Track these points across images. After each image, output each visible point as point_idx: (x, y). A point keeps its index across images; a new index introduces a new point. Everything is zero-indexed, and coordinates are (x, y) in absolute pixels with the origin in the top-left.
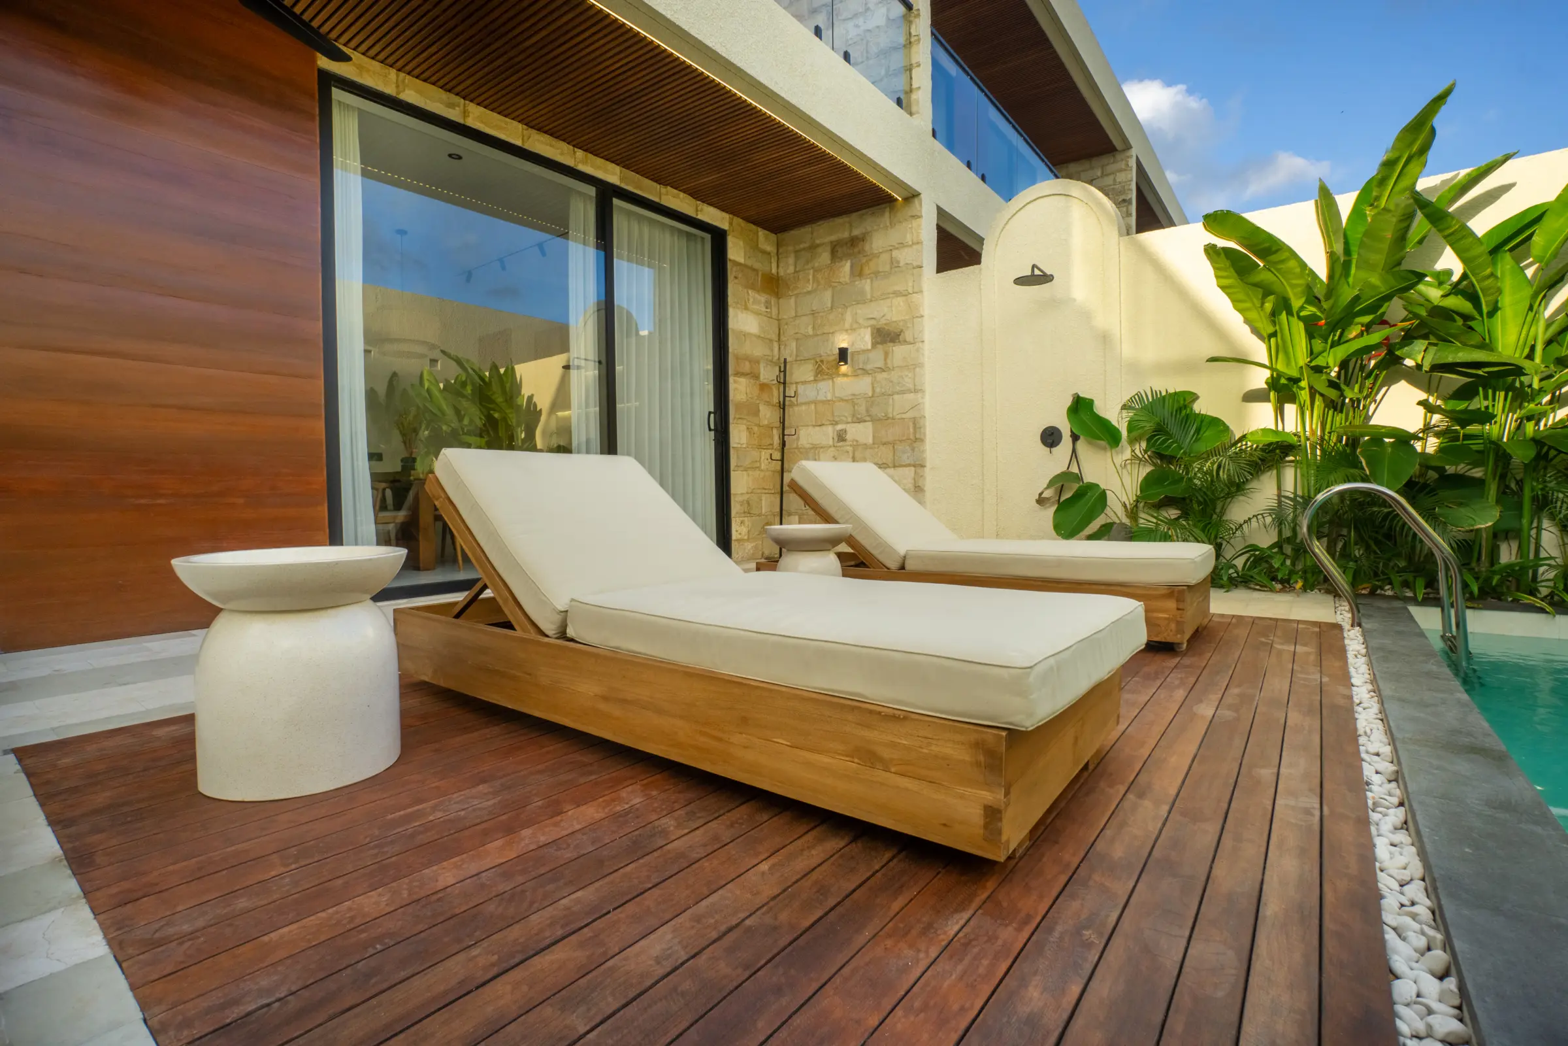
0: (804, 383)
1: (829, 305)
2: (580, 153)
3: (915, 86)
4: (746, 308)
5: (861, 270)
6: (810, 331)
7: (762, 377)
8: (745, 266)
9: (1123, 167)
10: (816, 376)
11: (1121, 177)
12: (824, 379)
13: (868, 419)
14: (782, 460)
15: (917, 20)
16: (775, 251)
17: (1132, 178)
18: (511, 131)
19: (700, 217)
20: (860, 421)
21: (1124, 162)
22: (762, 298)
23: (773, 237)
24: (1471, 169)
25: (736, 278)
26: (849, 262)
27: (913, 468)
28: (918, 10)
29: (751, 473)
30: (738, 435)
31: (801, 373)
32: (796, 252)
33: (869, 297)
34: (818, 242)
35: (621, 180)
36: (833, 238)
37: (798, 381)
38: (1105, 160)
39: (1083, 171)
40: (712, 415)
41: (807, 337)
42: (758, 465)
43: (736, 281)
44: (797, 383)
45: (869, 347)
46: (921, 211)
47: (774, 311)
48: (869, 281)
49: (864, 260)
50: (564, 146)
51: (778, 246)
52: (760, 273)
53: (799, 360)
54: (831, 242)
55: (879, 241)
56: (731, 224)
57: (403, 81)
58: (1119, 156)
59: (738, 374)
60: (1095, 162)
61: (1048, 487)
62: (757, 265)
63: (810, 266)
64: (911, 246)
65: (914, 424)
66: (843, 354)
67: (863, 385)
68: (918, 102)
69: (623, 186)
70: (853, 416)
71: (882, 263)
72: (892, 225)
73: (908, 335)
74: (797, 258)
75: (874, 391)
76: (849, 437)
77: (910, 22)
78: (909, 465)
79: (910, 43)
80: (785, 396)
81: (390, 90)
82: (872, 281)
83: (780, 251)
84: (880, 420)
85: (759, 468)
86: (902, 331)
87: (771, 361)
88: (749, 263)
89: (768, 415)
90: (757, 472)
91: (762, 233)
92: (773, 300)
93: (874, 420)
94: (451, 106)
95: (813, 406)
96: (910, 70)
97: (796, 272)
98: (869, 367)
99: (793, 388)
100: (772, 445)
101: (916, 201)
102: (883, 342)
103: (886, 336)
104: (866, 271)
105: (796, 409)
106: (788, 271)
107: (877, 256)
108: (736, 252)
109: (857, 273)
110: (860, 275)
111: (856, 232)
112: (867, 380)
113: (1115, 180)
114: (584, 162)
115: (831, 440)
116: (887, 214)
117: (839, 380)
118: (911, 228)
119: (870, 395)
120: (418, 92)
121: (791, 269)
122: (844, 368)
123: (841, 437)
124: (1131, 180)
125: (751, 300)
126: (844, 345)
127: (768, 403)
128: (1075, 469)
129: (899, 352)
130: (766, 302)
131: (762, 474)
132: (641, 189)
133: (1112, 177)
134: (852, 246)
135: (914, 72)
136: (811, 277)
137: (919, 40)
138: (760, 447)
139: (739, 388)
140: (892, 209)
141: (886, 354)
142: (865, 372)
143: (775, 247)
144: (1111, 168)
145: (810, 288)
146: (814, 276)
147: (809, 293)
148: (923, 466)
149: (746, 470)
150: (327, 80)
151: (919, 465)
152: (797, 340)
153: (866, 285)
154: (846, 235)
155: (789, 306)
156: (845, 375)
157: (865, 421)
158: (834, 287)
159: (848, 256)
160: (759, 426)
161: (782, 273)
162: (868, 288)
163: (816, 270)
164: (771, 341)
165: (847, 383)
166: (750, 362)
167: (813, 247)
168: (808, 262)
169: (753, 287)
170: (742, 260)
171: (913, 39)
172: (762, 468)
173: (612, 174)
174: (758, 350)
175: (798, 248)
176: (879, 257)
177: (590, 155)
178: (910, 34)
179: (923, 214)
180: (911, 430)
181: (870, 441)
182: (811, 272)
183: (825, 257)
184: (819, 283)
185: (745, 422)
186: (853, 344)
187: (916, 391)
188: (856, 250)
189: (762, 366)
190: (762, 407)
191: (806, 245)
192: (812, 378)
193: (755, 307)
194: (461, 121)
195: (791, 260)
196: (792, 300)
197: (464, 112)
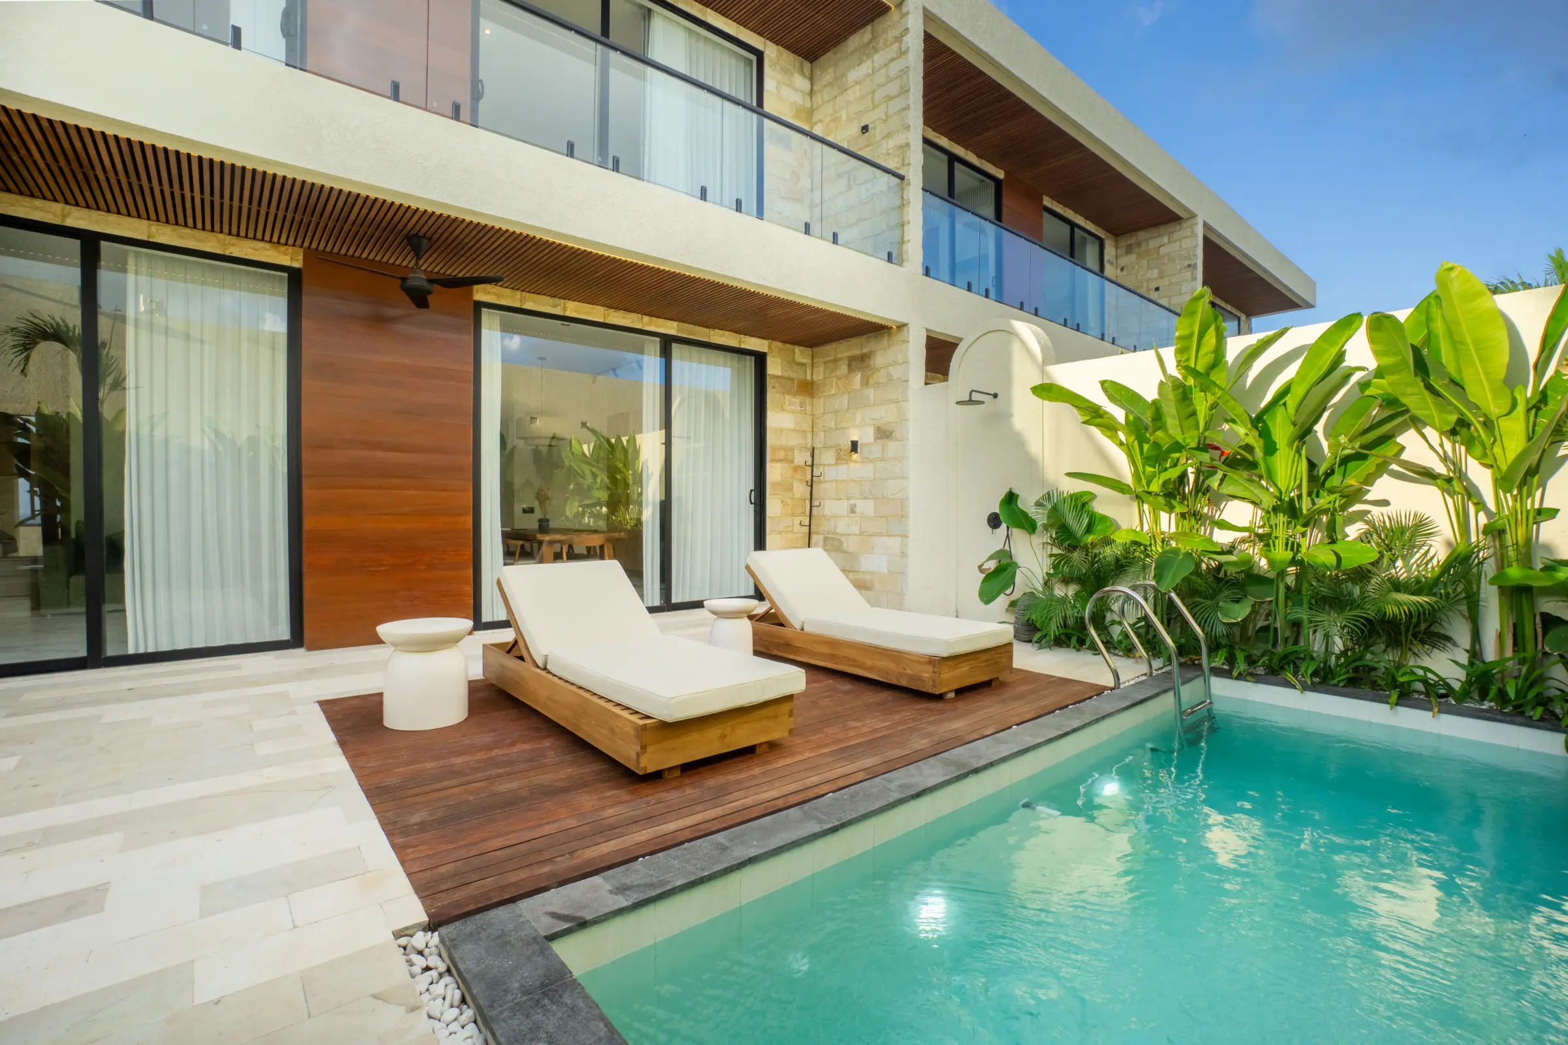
0: (829, 465)
1: (846, 406)
2: (646, 319)
3: (906, 239)
4: (783, 410)
5: (868, 380)
6: (833, 425)
7: (796, 461)
8: (781, 377)
9: (1189, 234)
10: (837, 460)
11: (1186, 243)
12: (842, 464)
13: (870, 497)
14: (810, 526)
15: (908, 187)
16: (810, 362)
17: (1197, 243)
18: (596, 313)
19: (743, 346)
20: (866, 498)
21: (1189, 229)
22: (797, 400)
23: (808, 351)
24: (1273, 332)
25: (774, 388)
26: (860, 373)
27: (900, 538)
28: (909, 180)
29: (784, 535)
30: (773, 507)
31: (826, 457)
32: (825, 363)
33: (872, 402)
34: (839, 356)
35: (678, 331)
36: (850, 354)
37: (826, 463)
38: (1171, 227)
39: (1151, 238)
40: (753, 492)
41: (831, 429)
42: (790, 529)
43: (773, 390)
44: (824, 465)
45: (872, 441)
46: (908, 338)
47: (809, 408)
48: (872, 389)
49: (870, 373)
50: (634, 316)
51: (813, 358)
52: (796, 381)
53: (826, 447)
54: (849, 357)
55: (879, 360)
56: (770, 347)
57: (525, 297)
58: (1185, 225)
59: (773, 460)
60: (1162, 229)
61: (991, 558)
62: (792, 375)
63: (834, 374)
64: (901, 364)
65: (902, 503)
66: (854, 446)
67: (867, 471)
68: (907, 253)
69: (679, 335)
70: (861, 494)
71: (881, 377)
72: (889, 346)
73: (897, 434)
74: (825, 368)
75: (874, 476)
76: (858, 509)
77: (903, 189)
78: (897, 535)
79: (903, 205)
80: (812, 476)
81: (517, 305)
82: (875, 390)
83: (815, 361)
84: (878, 498)
85: (792, 532)
86: (893, 431)
87: (805, 448)
88: (786, 374)
89: (801, 490)
90: (790, 535)
91: (797, 349)
92: (808, 400)
93: (875, 498)
94: (555, 306)
95: (834, 484)
96: (903, 226)
97: (825, 378)
98: (871, 457)
99: (821, 469)
100: (805, 512)
101: (905, 329)
102: (881, 438)
103: (884, 434)
104: (871, 381)
105: (823, 485)
106: (819, 378)
107: (879, 370)
108: (774, 368)
109: (865, 383)
110: (867, 384)
111: (865, 351)
112: (871, 466)
113: (1180, 246)
114: (650, 324)
115: (846, 512)
116: (886, 338)
117: (852, 465)
118: (901, 350)
119: (873, 478)
120: (535, 302)
121: (821, 377)
122: (855, 456)
123: (853, 510)
124: (1197, 246)
125: (787, 402)
126: (855, 438)
127: (801, 481)
128: (1007, 548)
129: (892, 446)
130: (801, 403)
131: (795, 536)
132: (694, 335)
133: (1178, 243)
134: (860, 362)
135: (906, 227)
136: (834, 383)
137: (909, 203)
138: (793, 515)
139: (774, 472)
140: (889, 335)
141: (883, 448)
142: (870, 461)
143: (810, 358)
144: (1177, 235)
145: (834, 392)
146: (836, 383)
147: (833, 395)
148: (907, 537)
149: (780, 533)
150: (479, 306)
151: (905, 536)
152: (825, 431)
153: (871, 392)
154: (858, 352)
155: (820, 403)
156: (855, 462)
157: (868, 498)
158: (849, 393)
159: (859, 369)
160: (792, 498)
161: (815, 378)
162: (872, 396)
163: (839, 379)
164: (805, 432)
165: (856, 468)
166: (785, 451)
167: (836, 360)
168: (832, 372)
169: (789, 393)
170: (780, 374)
171: (905, 202)
172: (795, 530)
173: (670, 328)
174: (793, 441)
175: (827, 359)
176: (879, 371)
177: (653, 318)
178: (903, 198)
179: (911, 340)
180: (899, 508)
181: (872, 514)
182: (835, 379)
183: (843, 369)
184: (839, 389)
185: (779, 496)
186: (861, 438)
187: (903, 478)
188: (864, 365)
189: (796, 452)
190: (795, 484)
191: (832, 358)
192: (834, 462)
193: (790, 407)
194: (562, 314)
195: (822, 369)
196: (822, 400)
197: (564, 307)
